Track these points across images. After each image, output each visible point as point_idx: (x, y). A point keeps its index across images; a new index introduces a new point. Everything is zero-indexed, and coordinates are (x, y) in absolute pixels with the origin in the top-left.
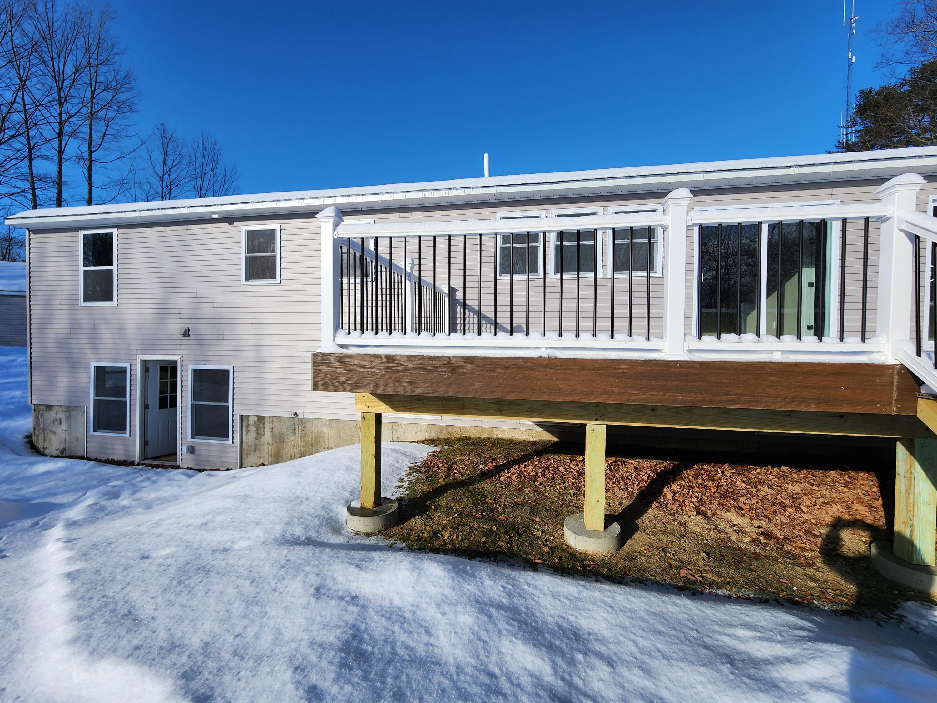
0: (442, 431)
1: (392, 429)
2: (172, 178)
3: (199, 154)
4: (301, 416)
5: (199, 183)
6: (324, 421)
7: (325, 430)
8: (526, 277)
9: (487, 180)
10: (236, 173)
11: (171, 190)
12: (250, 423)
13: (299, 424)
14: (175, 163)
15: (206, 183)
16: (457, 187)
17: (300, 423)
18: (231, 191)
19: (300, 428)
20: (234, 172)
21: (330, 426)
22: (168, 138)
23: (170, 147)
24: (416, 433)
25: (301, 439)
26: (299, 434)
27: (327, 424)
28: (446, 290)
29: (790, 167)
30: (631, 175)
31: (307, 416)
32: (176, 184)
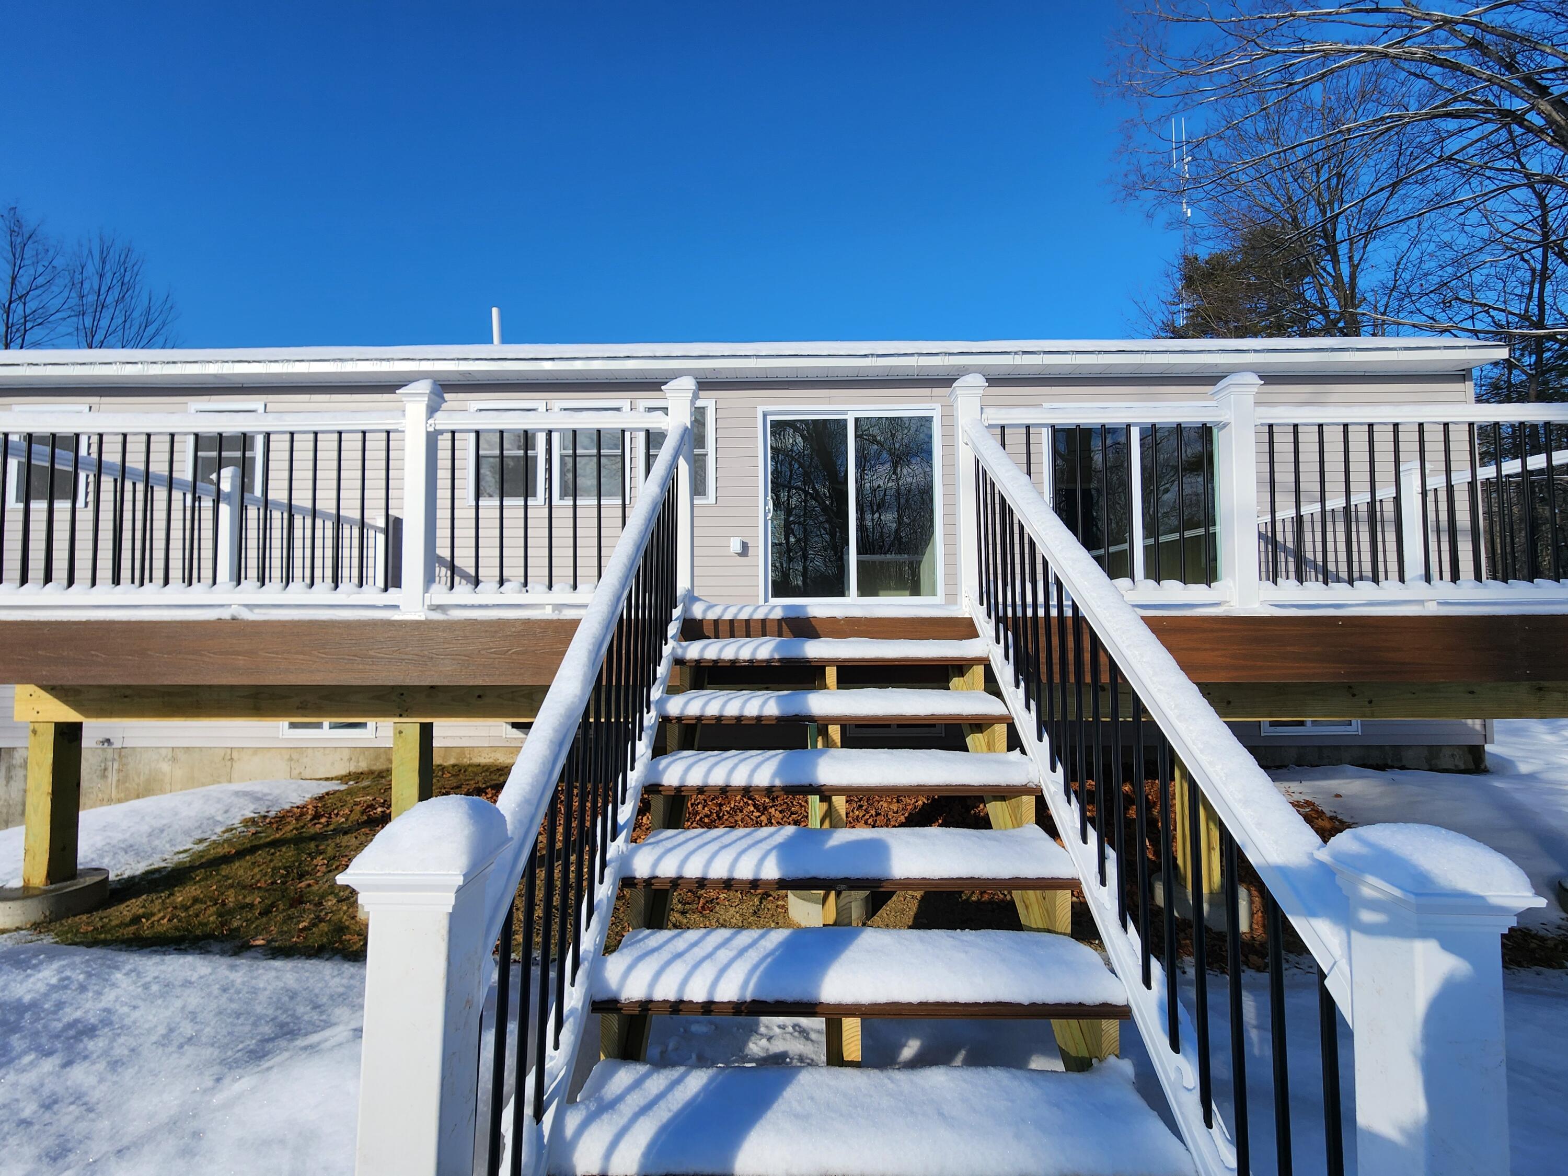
0: (377, 758)
1: (291, 759)
2: (28, 311)
3: (90, 270)
4: (117, 744)
5: (88, 321)
6: (163, 752)
7: (165, 767)
8: (522, 503)
9: (496, 348)
10: (171, 308)
11: (26, 331)
12: (14, 762)
13: (114, 760)
14: (40, 281)
15: (104, 323)
16: (395, 357)
17: (116, 757)
18: (160, 339)
19: (116, 766)
20: (168, 306)
21: (174, 759)
22: (26, 236)
23: (28, 253)
24: (333, 764)
25: (117, 786)
26: (113, 777)
27: (170, 756)
28: (381, 523)
29: (866, 356)
30: (657, 355)
31: (128, 743)
32: (40, 321)
